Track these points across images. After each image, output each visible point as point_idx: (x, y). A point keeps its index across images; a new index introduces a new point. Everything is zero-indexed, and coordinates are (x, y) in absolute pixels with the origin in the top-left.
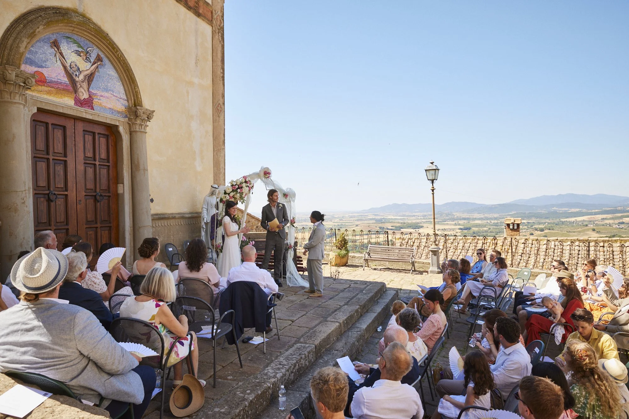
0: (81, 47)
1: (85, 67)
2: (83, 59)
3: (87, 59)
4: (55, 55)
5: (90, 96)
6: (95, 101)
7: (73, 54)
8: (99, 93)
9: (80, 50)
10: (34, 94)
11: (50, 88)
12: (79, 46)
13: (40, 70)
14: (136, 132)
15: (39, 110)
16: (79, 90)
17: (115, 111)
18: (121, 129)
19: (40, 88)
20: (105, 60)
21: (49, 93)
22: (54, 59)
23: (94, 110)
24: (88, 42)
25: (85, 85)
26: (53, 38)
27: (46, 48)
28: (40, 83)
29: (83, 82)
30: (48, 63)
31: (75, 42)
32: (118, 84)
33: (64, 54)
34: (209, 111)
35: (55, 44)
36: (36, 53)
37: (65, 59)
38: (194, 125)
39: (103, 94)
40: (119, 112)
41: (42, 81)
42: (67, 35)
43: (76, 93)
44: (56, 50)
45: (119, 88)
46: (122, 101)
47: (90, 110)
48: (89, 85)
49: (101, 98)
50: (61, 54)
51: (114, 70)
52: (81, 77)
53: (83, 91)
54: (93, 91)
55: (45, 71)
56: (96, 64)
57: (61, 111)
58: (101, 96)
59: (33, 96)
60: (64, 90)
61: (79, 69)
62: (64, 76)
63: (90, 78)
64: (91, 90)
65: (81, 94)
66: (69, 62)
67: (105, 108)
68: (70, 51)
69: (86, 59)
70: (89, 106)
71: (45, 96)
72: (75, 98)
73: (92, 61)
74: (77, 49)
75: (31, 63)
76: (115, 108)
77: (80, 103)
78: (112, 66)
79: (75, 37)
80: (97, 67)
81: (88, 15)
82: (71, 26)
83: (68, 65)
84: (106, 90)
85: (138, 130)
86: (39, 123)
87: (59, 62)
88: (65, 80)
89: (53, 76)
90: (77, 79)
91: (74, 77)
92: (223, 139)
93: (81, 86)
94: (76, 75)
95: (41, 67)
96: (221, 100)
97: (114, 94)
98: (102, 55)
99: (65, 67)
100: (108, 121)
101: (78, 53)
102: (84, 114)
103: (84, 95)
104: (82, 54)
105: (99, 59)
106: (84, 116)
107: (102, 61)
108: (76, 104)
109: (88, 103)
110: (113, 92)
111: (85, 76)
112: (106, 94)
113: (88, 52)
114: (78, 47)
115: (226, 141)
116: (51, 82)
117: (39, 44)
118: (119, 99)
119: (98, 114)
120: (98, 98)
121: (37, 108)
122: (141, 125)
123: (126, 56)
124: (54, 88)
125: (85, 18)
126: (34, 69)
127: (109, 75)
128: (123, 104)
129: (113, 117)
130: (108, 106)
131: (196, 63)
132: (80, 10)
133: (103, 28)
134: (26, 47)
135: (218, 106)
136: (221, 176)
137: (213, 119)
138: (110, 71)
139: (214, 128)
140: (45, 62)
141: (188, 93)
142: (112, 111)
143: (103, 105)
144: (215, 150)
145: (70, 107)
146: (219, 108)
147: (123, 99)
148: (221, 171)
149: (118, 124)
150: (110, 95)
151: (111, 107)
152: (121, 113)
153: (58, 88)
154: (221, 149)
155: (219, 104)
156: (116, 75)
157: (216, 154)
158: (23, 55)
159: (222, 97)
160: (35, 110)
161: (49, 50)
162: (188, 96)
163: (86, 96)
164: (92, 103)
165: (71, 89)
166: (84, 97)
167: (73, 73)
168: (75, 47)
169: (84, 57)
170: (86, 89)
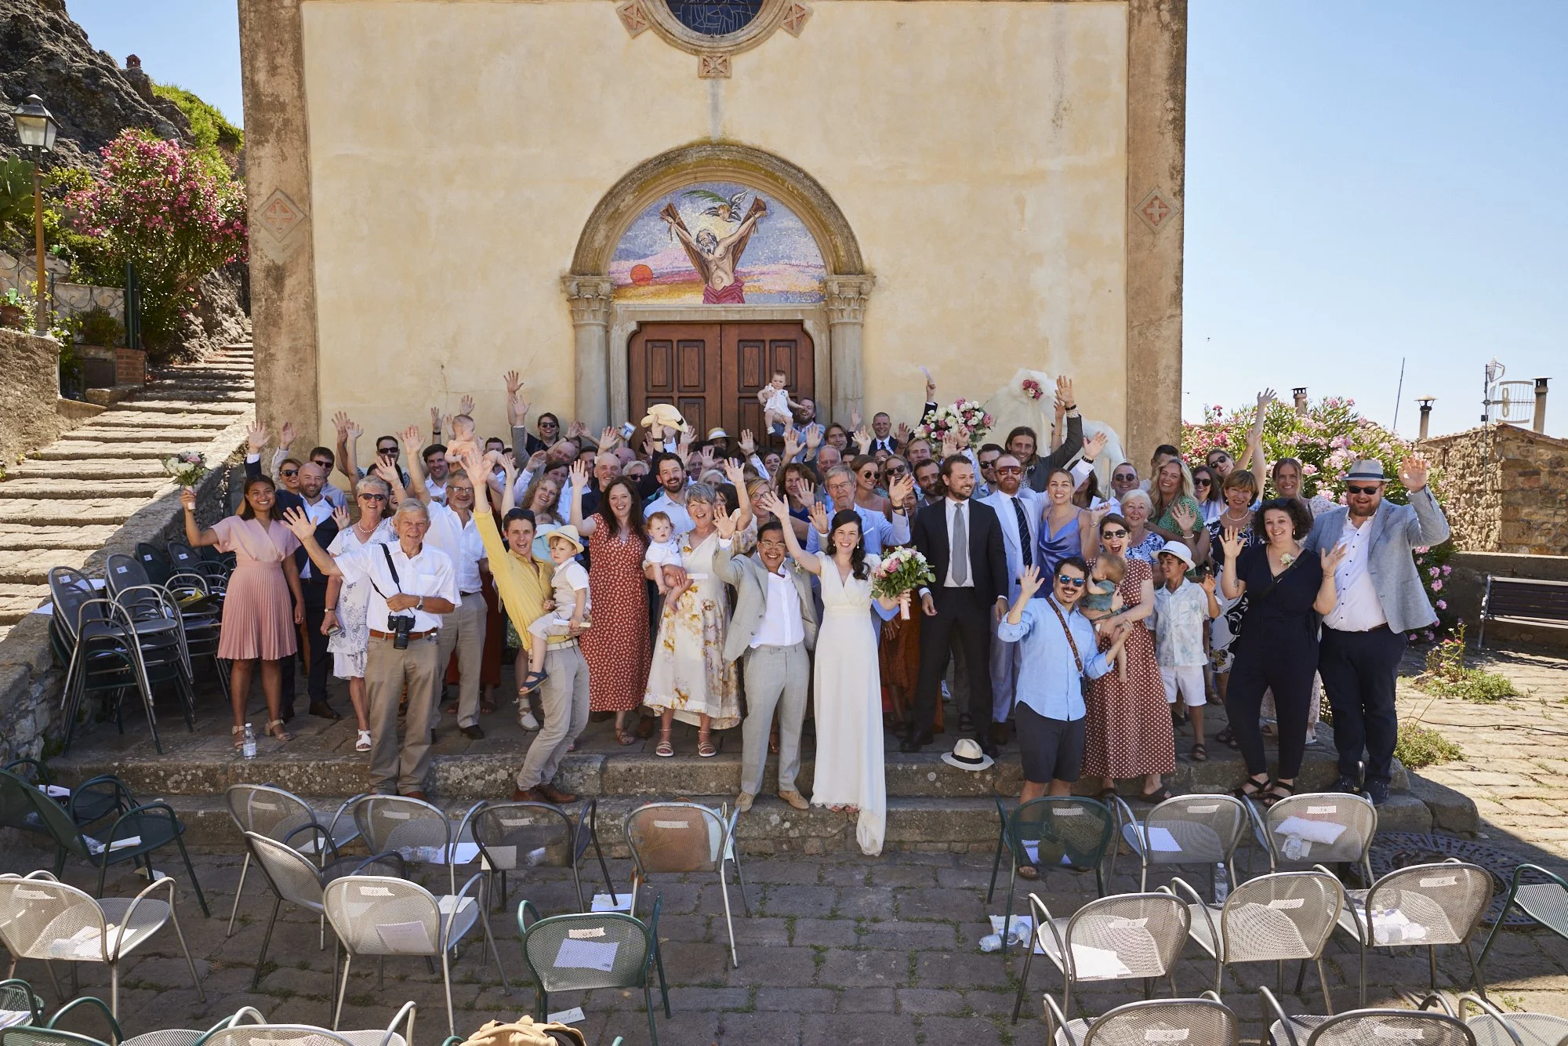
0: (720, 199)
1: (726, 230)
2: (724, 218)
3: (733, 216)
4: (670, 229)
5: (736, 280)
6: (748, 287)
8: (757, 269)
9: (717, 204)
10: (631, 302)
11: (658, 287)
12: (715, 197)
13: (642, 262)
14: (834, 325)
15: (642, 325)
16: (715, 275)
17: (794, 293)
18: (809, 325)
19: (641, 290)
21: (656, 295)
22: (667, 238)
23: (743, 302)
24: (734, 185)
25: (727, 264)
26: (665, 203)
27: (652, 223)
28: (642, 283)
29: (722, 259)
30: (656, 248)
32: (803, 240)
33: (685, 222)
35: (670, 212)
36: (637, 236)
37: (686, 230)
38: (1044, 276)
39: (765, 269)
40: (803, 294)
41: (643, 277)
42: (691, 189)
43: (707, 282)
44: (671, 220)
45: (805, 249)
46: (811, 270)
47: (735, 306)
48: (735, 261)
49: (762, 277)
50: (681, 225)
51: (794, 218)
52: (720, 251)
53: (721, 274)
54: (743, 270)
55: (650, 263)
56: (752, 219)
57: (678, 319)
58: (762, 273)
59: (628, 306)
60: (684, 282)
61: (714, 238)
62: (685, 259)
63: (737, 249)
64: (739, 268)
65: (718, 281)
66: (694, 233)
67: (768, 295)
69: (730, 217)
70: (733, 299)
71: (650, 301)
72: (706, 290)
73: (743, 216)
74: (711, 205)
75: (627, 255)
76: (793, 289)
77: (713, 296)
78: (788, 212)
79: (707, 187)
80: (754, 224)
81: (732, 138)
82: (688, 174)
83: (693, 240)
84: (774, 259)
85: (840, 321)
86: (657, 344)
87: (676, 240)
88: (688, 265)
89: (664, 265)
90: (710, 257)
91: (705, 255)
92: (1174, 288)
93: (718, 267)
94: (709, 251)
95: (645, 256)
96: (1167, 186)
97: (793, 262)
98: (763, 198)
99: (687, 245)
100: (777, 316)
101: (713, 212)
102: (723, 313)
103: (723, 279)
104: (721, 212)
105: (759, 207)
107: (765, 209)
108: (707, 300)
109: (734, 293)
110: (789, 258)
111: (727, 249)
112: (773, 267)
113: (733, 204)
114: (714, 201)
115: (1184, 294)
116: (661, 275)
117: (640, 222)
118: (802, 269)
119: (754, 308)
120: (755, 278)
121: (638, 322)
122: (842, 311)
123: (821, 182)
124: (665, 283)
125: (724, 145)
126: (633, 263)
127: (780, 230)
128: (814, 277)
129: (788, 306)
130: (778, 288)
131: (1057, 121)
132: (716, 135)
133: (765, 147)
134: (607, 237)
135: (1151, 204)
136: (1161, 389)
137: (1127, 244)
138: (785, 222)
139: (1133, 267)
140: (651, 246)
141: (1021, 202)
142: (785, 295)
143: (766, 288)
144: (1136, 323)
145: (696, 310)
146: (1156, 211)
147: (816, 267)
148: (1161, 376)
149: (800, 317)
150: (782, 267)
151: (784, 288)
152: (810, 294)
153: (674, 282)
154: (1161, 319)
155: (1156, 198)
156: (800, 225)
157: (1140, 334)
158: (602, 250)
159: (1172, 177)
160: (633, 327)
161: (657, 226)
162: (1022, 208)
163: (728, 281)
164: (742, 291)
165: (699, 277)
166: (723, 285)
167: (702, 249)
168: (708, 203)
169: (727, 215)
170: (729, 270)
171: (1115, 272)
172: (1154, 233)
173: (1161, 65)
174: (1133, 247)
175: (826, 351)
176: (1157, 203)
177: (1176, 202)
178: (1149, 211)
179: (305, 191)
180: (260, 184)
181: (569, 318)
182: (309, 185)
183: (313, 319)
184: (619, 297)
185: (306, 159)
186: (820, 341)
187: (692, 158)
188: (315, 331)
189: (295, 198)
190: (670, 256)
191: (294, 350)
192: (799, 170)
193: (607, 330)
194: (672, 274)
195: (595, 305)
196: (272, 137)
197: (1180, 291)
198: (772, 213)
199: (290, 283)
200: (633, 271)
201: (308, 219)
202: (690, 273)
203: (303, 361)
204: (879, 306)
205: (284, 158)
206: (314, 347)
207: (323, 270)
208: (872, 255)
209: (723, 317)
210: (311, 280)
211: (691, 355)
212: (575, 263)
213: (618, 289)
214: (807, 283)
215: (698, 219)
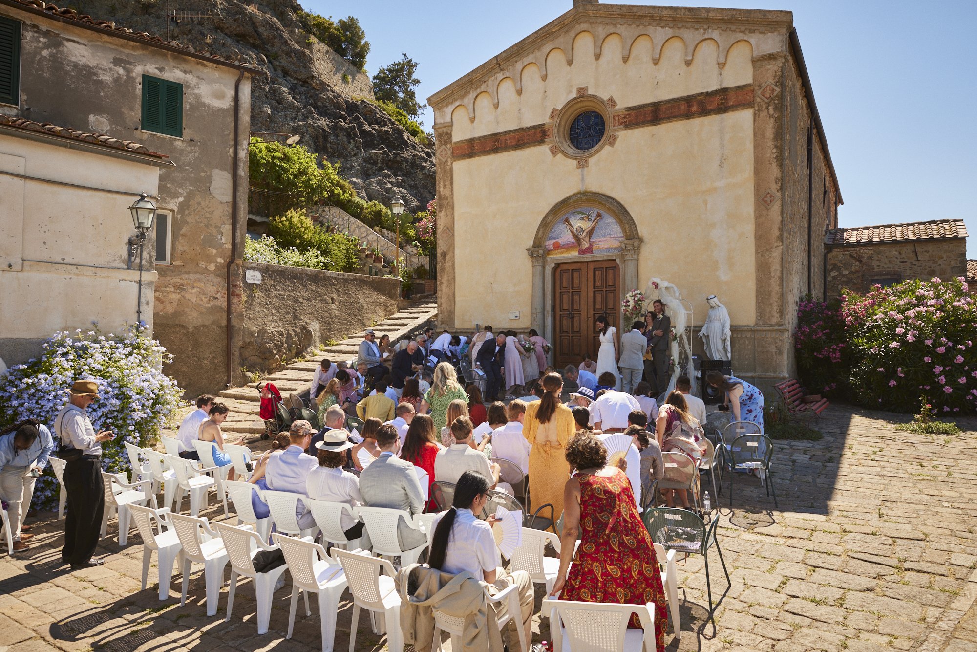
0: (585, 214)
1: (586, 226)
2: (586, 221)
3: (589, 220)
4: (567, 227)
5: (590, 245)
6: (595, 247)
8: (597, 240)
9: (583, 216)
10: (553, 256)
11: (563, 250)
12: (583, 214)
13: (557, 241)
15: (558, 264)
16: (582, 244)
17: (611, 249)
18: (618, 261)
19: (556, 251)
20: (604, 214)
21: (561, 253)
23: (593, 253)
24: (590, 208)
25: (587, 239)
26: (564, 217)
28: (557, 249)
29: (585, 237)
30: (562, 235)
31: (580, 213)
32: (616, 226)
34: (748, 208)
35: (567, 221)
36: (555, 231)
37: (572, 227)
38: (716, 233)
39: (601, 240)
40: (615, 248)
41: (557, 246)
43: (579, 246)
44: (567, 224)
45: (616, 230)
46: (618, 239)
47: (590, 255)
48: (590, 237)
49: (600, 243)
50: (571, 225)
51: (612, 218)
52: (584, 234)
53: (585, 243)
55: (560, 241)
56: (596, 220)
57: (569, 261)
59: (552, 258)
61: (582, 229)
63: (590, 233)
64: (591, 240)
65: (583, 246)
66: (575, 228)
67: (602, 250)
70: (589, 252)
71: (559, 255)
72: (579, 249)
73: (593, 219)
75: (552, 238)
76: (611, 247)
77: (582, 252)
79: (580, 210)
80: (597, 222)
81: (588, 190)
82: (571, 206)
83: (575, 230)
84: (604, 236)
86: (564, 271)
87: (569, 231)
89: (565, 241)
90: (581, 237)
91: (579, 236)
93: (584, 241)
94: (581, 234)
95: (558, 238)
97: (612, 236)
98: (601, 212)
99: (572, 232)
100: (606, 258)
101: (582, 219)
103: (585, 245)
104: (585, 219)
105: (599, 215)
107: (601, 216)
108: (579, 253)
109: (589, 250)
110: (611, 234)
111: (587, 233)
112: (604, 239)
113: (589, 215)
116: (564, 245)
117: (556, 225)
118: (615, 238)
119: (597, 255)
121: (556, 264)
123: (622, 203)
124: (565, 248)
125: (585, 193)
126: (554, 241)
127: (607, 224)
128: (619, 241)
129: (610, 254)
130: (606, 247)
131: (721, 165)
132: (583, 190)
133: (601, 192)
134: (543, 233)
135: (766, 196)
136: (772, 281)
137: (755, 215)
138: (608, 220)
139: (758, 226)
140: (560, 234)
141: (705, 203)
142: (608, 249)
143: (601, 247)
144: (760, 251)
145: (575, 257)
146: (768, 199)
147: (620, 237)
148: (773, 274)
149: (614, 258)
150: (607, 238)
151: (608, 247)
152: (618, 248)
153: (568, 247)
154: (772, 248)
155: (769, 193)
156: (614, 221)
157: (762, 255)
158: (541, 238)
159: (776, 183)
160: (553, 265)
162: (706, 205)
163: (587, 246)
164: (592, 249)
165: (576, 245)
166: (585, 247)
167: (578, 234)
168: (580, 216)
170: (588, 241)
171: (749, 228)
172: (768, 209)
174: (758, 216)
175: (623, 271)
176: (769, 195)
177: (779, 194)
178: (765, 199)
179: (453, 226)
181: (531, 264)
182: (454, 223)
183: (454, 269)
184: (549, 254)
185: (453, 215)
186: (621, 267)
187: (573, 199)
188: (454, 273)
189: (450, 229)
190: (566, 237)
191: (448, 280)
192: (613, 199)
193: (544, 267)
194: (567, 244)
195: (538, 259)
196: (444, 209)
199: (448, 257)
200: (554, 244)
201: (453, 235)
203: (451, 284)
204: (645, 251)
205: (447, 215)
206: (454, 279)
207: (457, 252)
208: (642, 230)
209: (586, 260)
210: (454, 256)
211: (576, 275)
212: (534, 243)
213: (548, 252)
214: (616, 244)
215: (577, 223)
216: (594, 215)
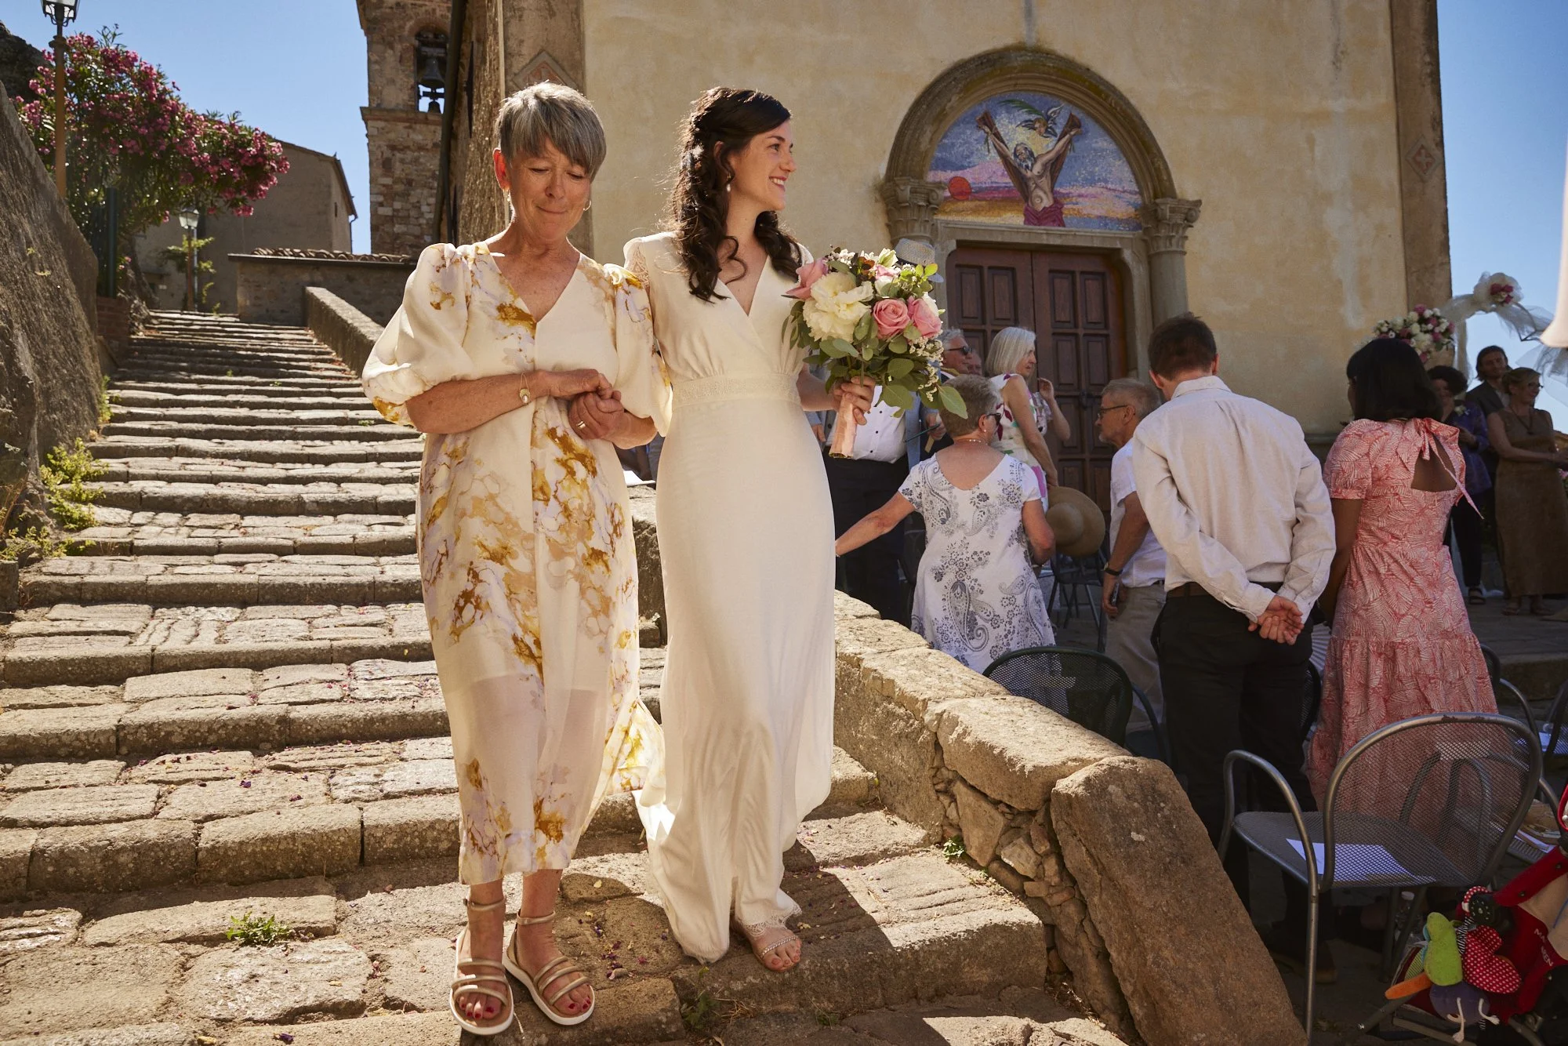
0: (1036, 112)
1: (1043, 146)
2: (1040, 133)
3: (1049, 132)
4: (987, 140)
5: (1056, 201)
6: (1068, 208)
7: (1021, 130)
8: (1075, 191)
9: (1033, 117)
10: (950, 218)
11: (978, 203)
12: (1031, 111)
13: (959, 173)
14: (1159, 254)
15: (960, 244)
16: (1034, 194)
17: (1112, 220)
18: (1127, 255)
19: (961, 205)
20: (1089, 123)
21: (976, 211)
22: (984, 149)
23: (1064, 226)
24: (1049, 98)
25: (1045, 182)
26: (981, 110)
27: (968, 132)
28: (960, 197)
29: (1040, 176)
30: (974, 159)
31: (1022, 105)
32: (1118, 163)
33: (1002, 133)
34: (1387, 173)
35: (987, 121)
36: (953, 145)
37: (1003, 142)
38: (1334, 217)
39: (1083, 191)
40: (1120, 221)
41: (962, 191)
42: (1007, 98)
43: (1027, 201)
44: (987, 130)
45: (1120, 173)
46: (1128, 196)
47: (1055, 229)
48: (1053, 180)
49: (1080, 200)
50: (997, 135)
51: (1107, 138)
52: (1037, 168)
53: (1041, 193)
54: (1062, 191)
55: (969, 175)
56: (1067, 136)
57: (1000, 239)
58: (1080, 196)
59: (947, 222)
60: (1004, 199)
61: (1031, 154)
62: (1003, 175)
63: (1055, 167)
64: (1057, 189)
65: (1037, 201)
66: (1012, 146)
67: (1087, 220)
68: (1014, 126)
69: (1046, 131)
70: (1054, 221)
71: (970, 218)
72: (1026, 210)
73: (1058, 131)
74: (1027, 117)
75: (944, 165)
76: (1112, 215)
77: (1035, 218)
78: (1101, 131)
79: (1022, 97)
80: (1070, 142)
81: (1046, 46)
82: (1010, 79)
83: (1010, 153)
84: (1091, 181)
85: (1163, 249)
86: (963, 270)
87: (993, 152)
88: (1007, 181)
89: (983, 179)
90: (1029, 174)
91: (1023, 171)
92: (1443, 237)
93: (1037, 186)
94: (1027, 167)
95: (962, 168)
96: (1430, 135)
97: (1109, 186)
98: (1079, 114)
99: (1004, 158)
100: (1097, 244)
101: (1029, 125)
102: (1045, 237)
103: (1043, 201)
104: (1037, 125)
105: (1073, 124)
106: (1045, 242)
107: (1079, 127)
108: (1027, 221)
109: (1054, 215)
110: (1106, 181)
111: (1045, 166)
112: (1091, 190)
113: (1048, 118)
114: (1030, 113)
115: (1451, 243)
116: (980, 190)
117: (956, 130)
118: (1119, 194)
119: (1073, 233)
120: (1074, 200)
121: (958, 241)
122: (1171, 238)
124: (985, 200)
125: (1037, 51)
126: (950, 174)
127: (1095, 150)
128: (1129, 203)
129: (1107, 232)
130: (1096, 213)
131: (1336, 62)
132: (1031, 42)
133: (1079, 60)
135: (1419, 153)
137: (1401, 190)
138: (1099, 142)
139: (1407, 214)
140: (968, 157)
141: (1311, 141)
142: (1102, 220)
143: (1085, 212)
144: (1414, 269)
145: (1016, 230)
146: (1422, 159)
147: (1130, 193)
149: (1119, 246)
150: (1099, 190)
151: (1102, 213)
152: (1125, 222)
153: (993, 198)
154: (1433, 266)
155: (1423, 147)
156: (1112, 146)
157: (1417, 280)
159: (1433, 128)
160: (953, 245)
161: (974, 135)
162: (1312, 150)
163: (1047, 202)
164: (1061, 213)
165: (1018, 194)
166: (1043, 205)
167: (1020, 165)
168: (1023, 115)
169: (1043, 130)
170: (1047, 189)
171: (1392, 216)
172: (1423, 181)
173: (1418, 19)
174: (1406, 195)
175: (1146, 282)
177: (1437, 152)
178: (1418, 159)
179: (577, 56)
180: (522, 41)
181: (885, 231)
182: (581, 48)
184: (937, 212)
185: (578, 16)
186: (1138, 274)
187: (1017, 62)
189: (565, 64)
190: (986, 170)
192: (1114, 87)
194: (990, 189)
197: (1447, 239)
198: (1087, 132)
200: (952, 183)
202: (1009, 190)
205: (552, 14)
209: (1045, 240)
211: (1002, 285)
212: (889, 169)
213: (935, 201)
214: (1124, 209)
215: (1015, 132)
216: (1061, 122)
